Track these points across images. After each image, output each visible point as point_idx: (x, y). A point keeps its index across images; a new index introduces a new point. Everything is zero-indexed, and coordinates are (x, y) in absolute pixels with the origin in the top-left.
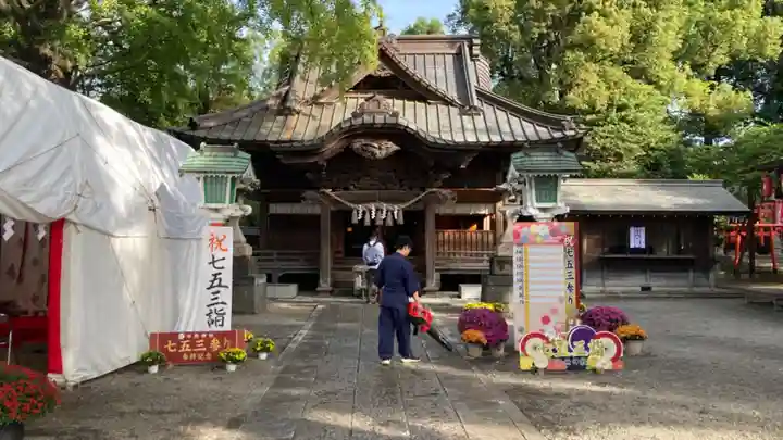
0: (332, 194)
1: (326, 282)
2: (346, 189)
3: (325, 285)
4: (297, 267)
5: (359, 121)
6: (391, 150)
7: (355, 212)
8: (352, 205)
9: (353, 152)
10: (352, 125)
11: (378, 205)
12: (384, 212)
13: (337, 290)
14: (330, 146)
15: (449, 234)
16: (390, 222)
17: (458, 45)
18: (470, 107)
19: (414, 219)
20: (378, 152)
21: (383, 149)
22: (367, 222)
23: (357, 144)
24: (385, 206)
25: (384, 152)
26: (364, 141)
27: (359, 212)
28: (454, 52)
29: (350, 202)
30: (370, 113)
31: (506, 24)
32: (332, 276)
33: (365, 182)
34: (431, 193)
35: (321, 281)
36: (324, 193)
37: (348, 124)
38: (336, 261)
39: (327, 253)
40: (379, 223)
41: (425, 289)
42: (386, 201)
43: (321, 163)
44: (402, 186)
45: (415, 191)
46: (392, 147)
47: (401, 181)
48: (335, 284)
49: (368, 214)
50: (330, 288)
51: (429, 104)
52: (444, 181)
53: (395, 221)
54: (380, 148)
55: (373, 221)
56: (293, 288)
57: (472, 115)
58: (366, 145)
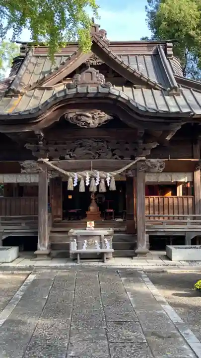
0: (49, 163)
1: (44, 245)
2: (62, 158)
3: (43, 247)
4: (19, 230)
5: (73, 91)
6: (104, 120)
7: (70, 180)
8: (68, 173)
9: (68, 122)
10: (66, 95)
11: (91, 172)
12: (98, 180)
13: (54, 253)
14: (45, 116)
15: (154, 199)
16: (103, 189)
17: (154, 48)
18: (172, 89)
19: (125, 186)
20: (90, 121)
21: (95, 118)
22: (82, 189)
23: (71, 114)
24: (98, 174)
25: (97, 122)
26: (78, 112)
27: (74, 180)
28: (151, 53)
29: (65, 170)
30: (83, 84)
31: (194, 29)
32: (50, 238)
33: (80, 151)
34: (141, 161)
35: (39, 246)
36: (42, 162)
37: (63, 94)
38: (54, 224)
39: (44, 216)
40: (93, 189)
41: (137, 251)
42: (99, 170)
43: (37, 132)
44: (114, 155)
45: (127, 159)
46: (105, 117)
47: (113, 150)
48: (52, 247)
49: (82, 182)
50: (47, 252)
51: (135, 88)
52: (153, 150)
53: (107, 188)
54: (93, 118)
55: (87, 188)
56: (13, 251)
57: (173, 95)
58: (81, 115)
